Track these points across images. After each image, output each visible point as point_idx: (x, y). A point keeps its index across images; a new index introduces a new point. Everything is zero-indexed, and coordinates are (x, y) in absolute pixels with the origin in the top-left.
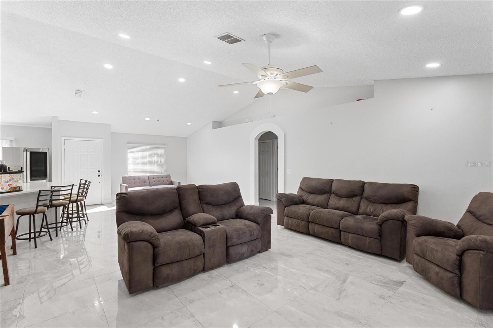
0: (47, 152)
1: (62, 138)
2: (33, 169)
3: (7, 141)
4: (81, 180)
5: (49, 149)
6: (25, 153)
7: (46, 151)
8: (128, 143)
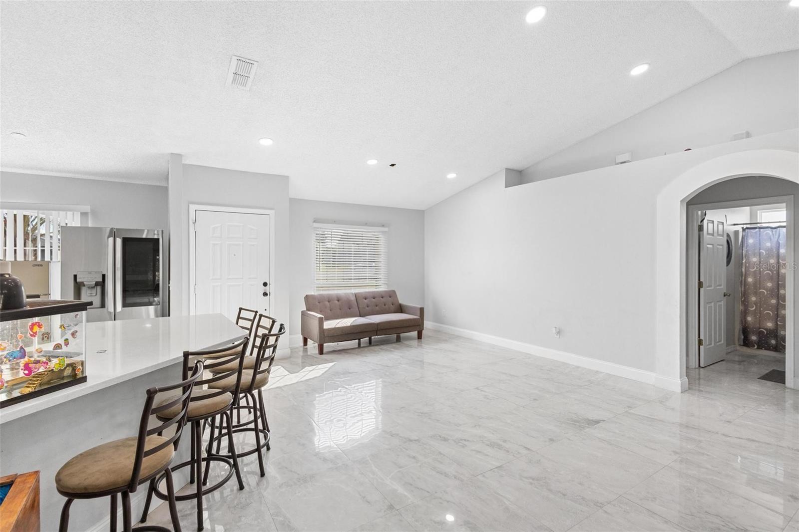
0: (158, 239)
1: (191, 205)
2: (128, 278)
3: (75, 213)
4: (241, 309)
5: (163, 231)
6: (111, 240)
7: (156, 237)
8: (314, 222)
